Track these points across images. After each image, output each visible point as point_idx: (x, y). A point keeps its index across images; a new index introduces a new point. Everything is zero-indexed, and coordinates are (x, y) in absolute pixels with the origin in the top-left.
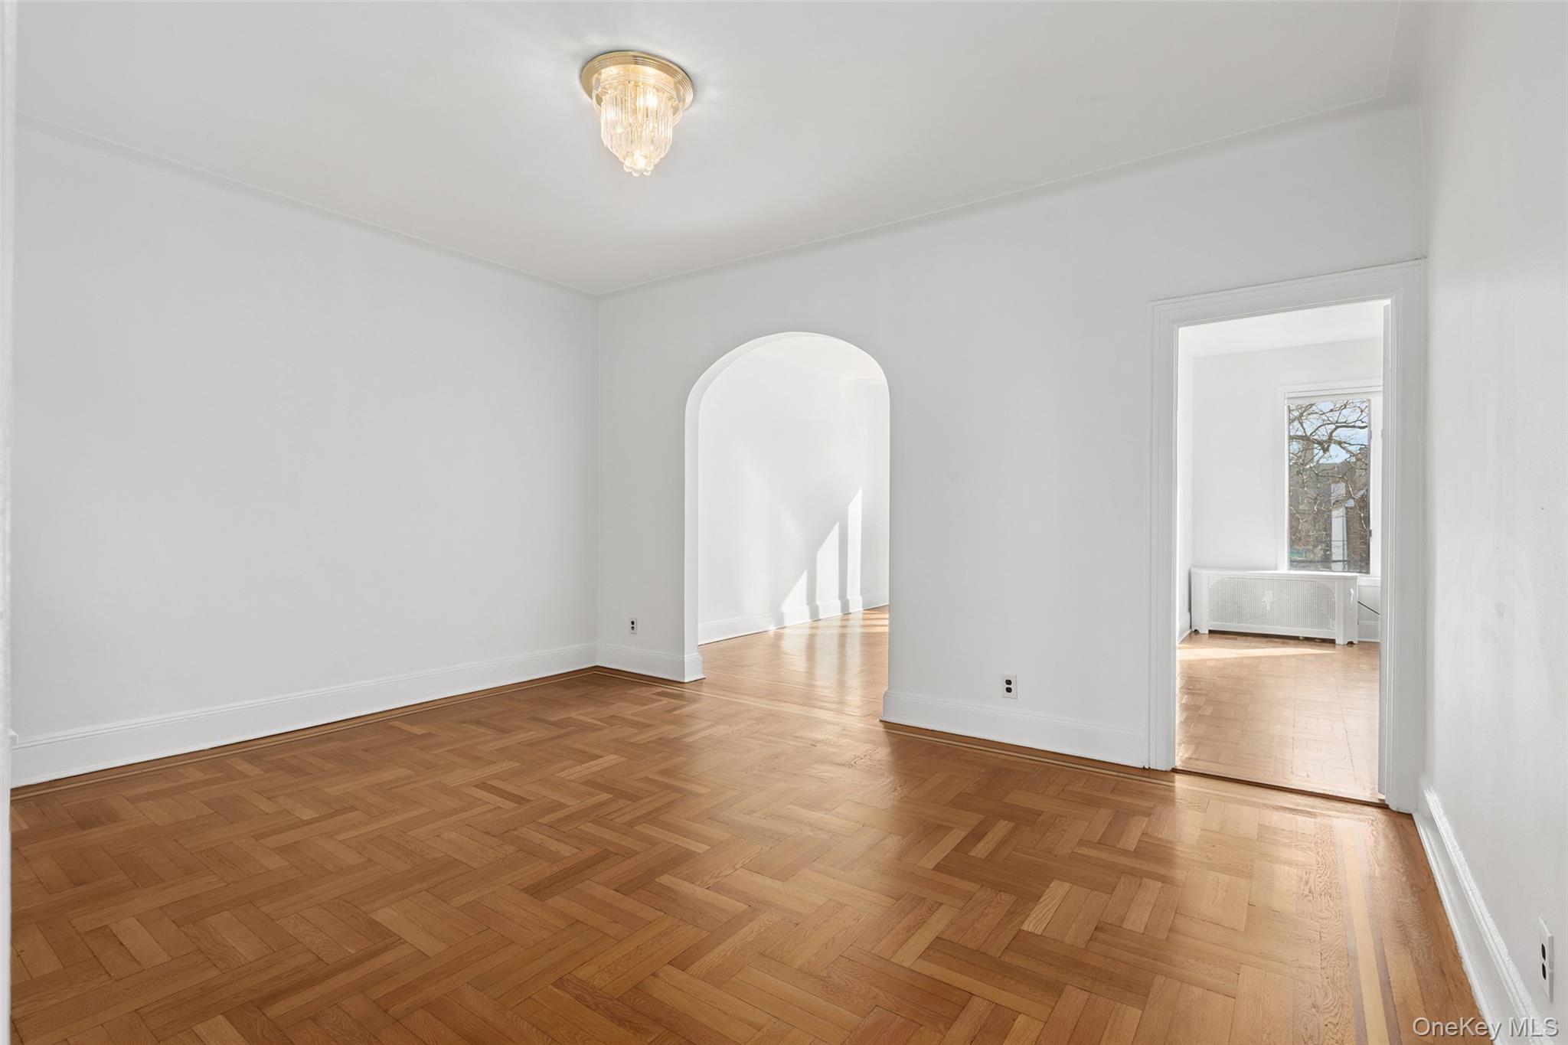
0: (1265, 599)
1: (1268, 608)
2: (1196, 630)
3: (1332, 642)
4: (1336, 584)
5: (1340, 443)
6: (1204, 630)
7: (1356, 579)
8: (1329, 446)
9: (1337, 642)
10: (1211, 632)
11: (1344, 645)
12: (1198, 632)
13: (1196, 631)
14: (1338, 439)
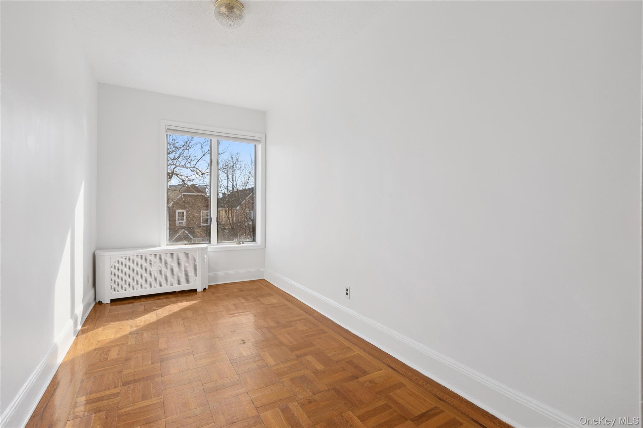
0: (153, 269)
1: (156, 275)
2: (99, 301)
3: (195, 291)
4: (197, 253)
5: (177, 175)
6: (107, 300)
7: (207, 249)
8: (172, 176)
9: (198, 291)
10: (112, 301)
11: (202, 291)
12: (102, 303)
13: (100, 303)
14: (177, 173)
